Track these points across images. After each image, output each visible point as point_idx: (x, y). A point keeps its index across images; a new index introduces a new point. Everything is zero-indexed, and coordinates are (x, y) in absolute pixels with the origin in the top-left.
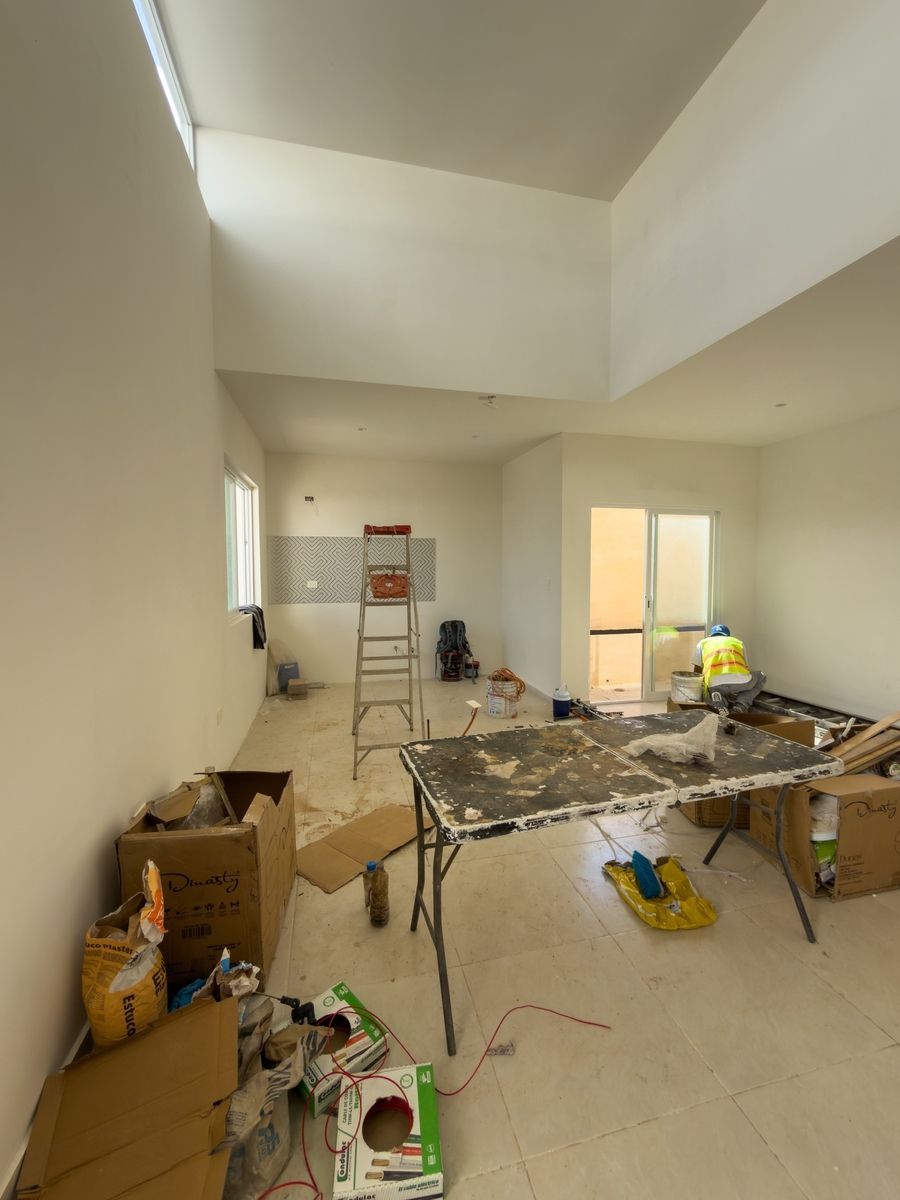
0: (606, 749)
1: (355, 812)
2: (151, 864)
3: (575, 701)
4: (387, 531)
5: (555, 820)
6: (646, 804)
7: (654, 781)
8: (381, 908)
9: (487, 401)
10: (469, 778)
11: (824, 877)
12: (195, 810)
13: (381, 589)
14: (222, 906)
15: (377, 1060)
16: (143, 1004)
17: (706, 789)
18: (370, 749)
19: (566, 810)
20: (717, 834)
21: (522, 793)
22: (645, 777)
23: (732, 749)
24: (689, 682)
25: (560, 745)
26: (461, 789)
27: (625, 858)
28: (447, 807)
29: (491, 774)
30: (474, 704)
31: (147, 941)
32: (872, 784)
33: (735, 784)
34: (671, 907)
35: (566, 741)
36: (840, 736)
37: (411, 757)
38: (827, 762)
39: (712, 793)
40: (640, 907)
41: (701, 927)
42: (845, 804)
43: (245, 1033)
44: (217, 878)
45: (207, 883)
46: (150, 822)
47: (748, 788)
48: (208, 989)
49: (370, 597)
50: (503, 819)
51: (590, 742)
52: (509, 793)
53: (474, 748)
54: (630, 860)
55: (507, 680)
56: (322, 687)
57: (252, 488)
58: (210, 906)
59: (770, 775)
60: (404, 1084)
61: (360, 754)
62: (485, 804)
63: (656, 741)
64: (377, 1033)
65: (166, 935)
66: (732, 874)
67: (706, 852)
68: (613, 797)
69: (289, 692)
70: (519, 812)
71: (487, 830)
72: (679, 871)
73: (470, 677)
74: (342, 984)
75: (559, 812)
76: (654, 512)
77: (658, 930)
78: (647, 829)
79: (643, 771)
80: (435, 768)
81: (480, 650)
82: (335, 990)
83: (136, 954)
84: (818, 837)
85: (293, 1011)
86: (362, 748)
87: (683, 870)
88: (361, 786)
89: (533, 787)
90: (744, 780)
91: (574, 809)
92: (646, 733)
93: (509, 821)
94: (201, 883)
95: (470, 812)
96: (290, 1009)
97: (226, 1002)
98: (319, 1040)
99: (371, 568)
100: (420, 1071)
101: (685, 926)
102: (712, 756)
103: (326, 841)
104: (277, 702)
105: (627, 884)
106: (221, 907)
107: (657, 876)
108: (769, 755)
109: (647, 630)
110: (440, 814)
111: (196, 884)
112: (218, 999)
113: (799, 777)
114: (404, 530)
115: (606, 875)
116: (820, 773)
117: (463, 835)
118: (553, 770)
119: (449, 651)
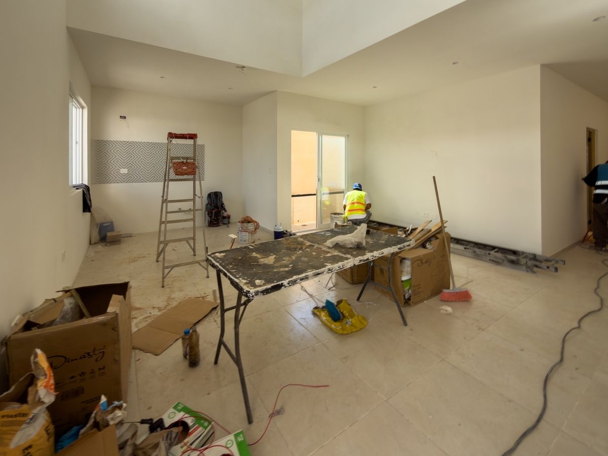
0: (316, 246)
1: (166, 306)
2: (39, 351)
3: (285, 231)
4: (183, 137)
5: (302, 279)
6: (341, 267)
7: (343, 257)
8: (196, 355)
9: (240, 69)
10: (251, 267)
11: (407, 297)
12: (62, 314)
13: (180, 170)
14: (93, 372)
15: (209, 438)
16: (39, 450)
17: (365, 257)
18: (173, 267)
19: (307, 274)
20: (362, 286)
21: (282, 269)
22: (338, 255)
23: (371, 240)
24: (338, 218)
25: (294, 246)
26: (249, 272)
27: (321, 305)
28: (245, 281)
29: (262, 263)
30: (233, 236)
31: (43, 403)
32: (421, 252)
33: (377, 254)
34: (346, 323)
35: (296, 243)
36: (407, 233)
37: (215, 260)
38: (409, 241)
39: (368, 259)
40: (333, 326)
41: (361, 329)
42: (413, 261)
43: (122, 447)
44: (88, 354)
45: (81, 358)
46: (29, 326)
47: (381, 255)
48: (91, 425)
49: (172, 175)
50: (276, 282)
51: (308, 243)
52: (275, 270)
53: (250, 252)
54: (324, 305)
55: (249, 222)
56: (130, 236)
57: (83, 108)
58: (83, 374)
59: (389, 248)
60: (228, 446)
61: (167, 271)
62: (264, 277)
63: (339, 239)
64: (206, 424)
65: (57, 396)
66: (370, 303)
67: (357, 295)
68: (326, 265)
69: (108, 240)
70: (284, 279)
71: (269, 289)
72: (348, 306)
73: (225, 224)
74: (179, 403)
75: (303, 275)
76: (320, 134)
77: (342, 335)
78: (329, 289)
79: (336, 253)
80: (231, 264)
81: (231, 208)
82: (175, 408)
83: (32, 415)
84: (404, 278)
85: (150, 427)
86: (167, 268)
87: (349, 305)
88: (168, 290)
89: (287, 266)
90: (380, 251)
91: (310, 273)
92: (332, 237)
93: (280, 283)
94: (76, 359)
95: (258, 282)
96: (147, 426)
97: (106, 431)
98: (174, 435)
99: (172, 158)
100: (236, 436)
101: (354, 330)
102: (364, 244)
103: (150, 325)
104: (100, 247)
105: (324, 315)
106: (91, 373)
107: (338, 310)
108: (386, 241)
109: (319, 195)
110: (241, 285)
111: (72, 360)
112: (99, 430)
113: (400, 249)
114: (193, 137)
115: (314, 314)
116: (407, 246)
117: (257, 293)
118: (294, 258)
119: (213, 210)
